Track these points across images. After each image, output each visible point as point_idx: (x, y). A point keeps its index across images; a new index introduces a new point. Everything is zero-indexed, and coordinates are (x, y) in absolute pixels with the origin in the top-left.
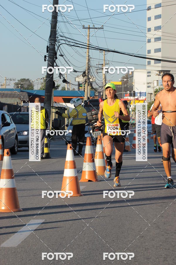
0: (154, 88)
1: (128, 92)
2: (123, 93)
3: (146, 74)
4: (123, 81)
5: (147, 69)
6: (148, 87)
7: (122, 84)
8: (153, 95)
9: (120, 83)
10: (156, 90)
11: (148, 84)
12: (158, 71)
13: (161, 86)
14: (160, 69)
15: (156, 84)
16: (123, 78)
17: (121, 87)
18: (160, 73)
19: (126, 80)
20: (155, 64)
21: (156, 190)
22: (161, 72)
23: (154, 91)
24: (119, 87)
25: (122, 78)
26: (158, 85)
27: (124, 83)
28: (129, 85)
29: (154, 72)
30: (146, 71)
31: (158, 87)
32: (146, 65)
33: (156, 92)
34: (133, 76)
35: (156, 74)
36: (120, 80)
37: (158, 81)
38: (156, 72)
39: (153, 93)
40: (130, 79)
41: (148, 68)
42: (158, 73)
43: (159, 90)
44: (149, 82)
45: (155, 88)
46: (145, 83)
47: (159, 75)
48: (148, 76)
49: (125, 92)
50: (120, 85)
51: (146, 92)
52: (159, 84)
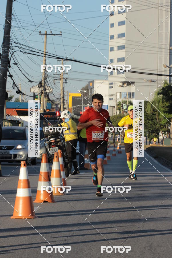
0: (116, 100)
1: (88, 105)
2: (82, 105)
3: (108, 86)
4: (83, 92)
5: (109, 80)
6: (110, 99)
7: (82, 96)
8: (116, 108)
9: (80, 95)
10: (119, 103)
11: (110, 96)
12: (121, 82)
13: (125, 99)
14: (124, 80)
15: (118, 97)
16: (83, 89)
17: (80, 99)
18: (123, 84)
19: (86, 91)
20: (117, 74)
21: (117, 213)
22: (125, 83)
23: (117, 104)
24: (78, 99)
25: (81, 89)
26: (121, 97)
27: (84, 95)
28: (89, 98)
29: (117, 83)
30: (108, 82)
31: (121, 100)
32: (108, 76)
33: (118, 105)
34: (94, 88)
35: (118, 86)
36: (79, 91)
37: (120, 93)
38: (119, 83)
39: (116, 106)
40: (90, 90)
41: (111, 79)
42: (121, 84)
43: (122, 103)
44: (111, 94)
45: (118, 101)
46: (107, 95)
47: (122, 87)
48: (110, 87)
49: (85, 104)
50: (79, 97)
51: (107, 105)
52: (123, 96)
